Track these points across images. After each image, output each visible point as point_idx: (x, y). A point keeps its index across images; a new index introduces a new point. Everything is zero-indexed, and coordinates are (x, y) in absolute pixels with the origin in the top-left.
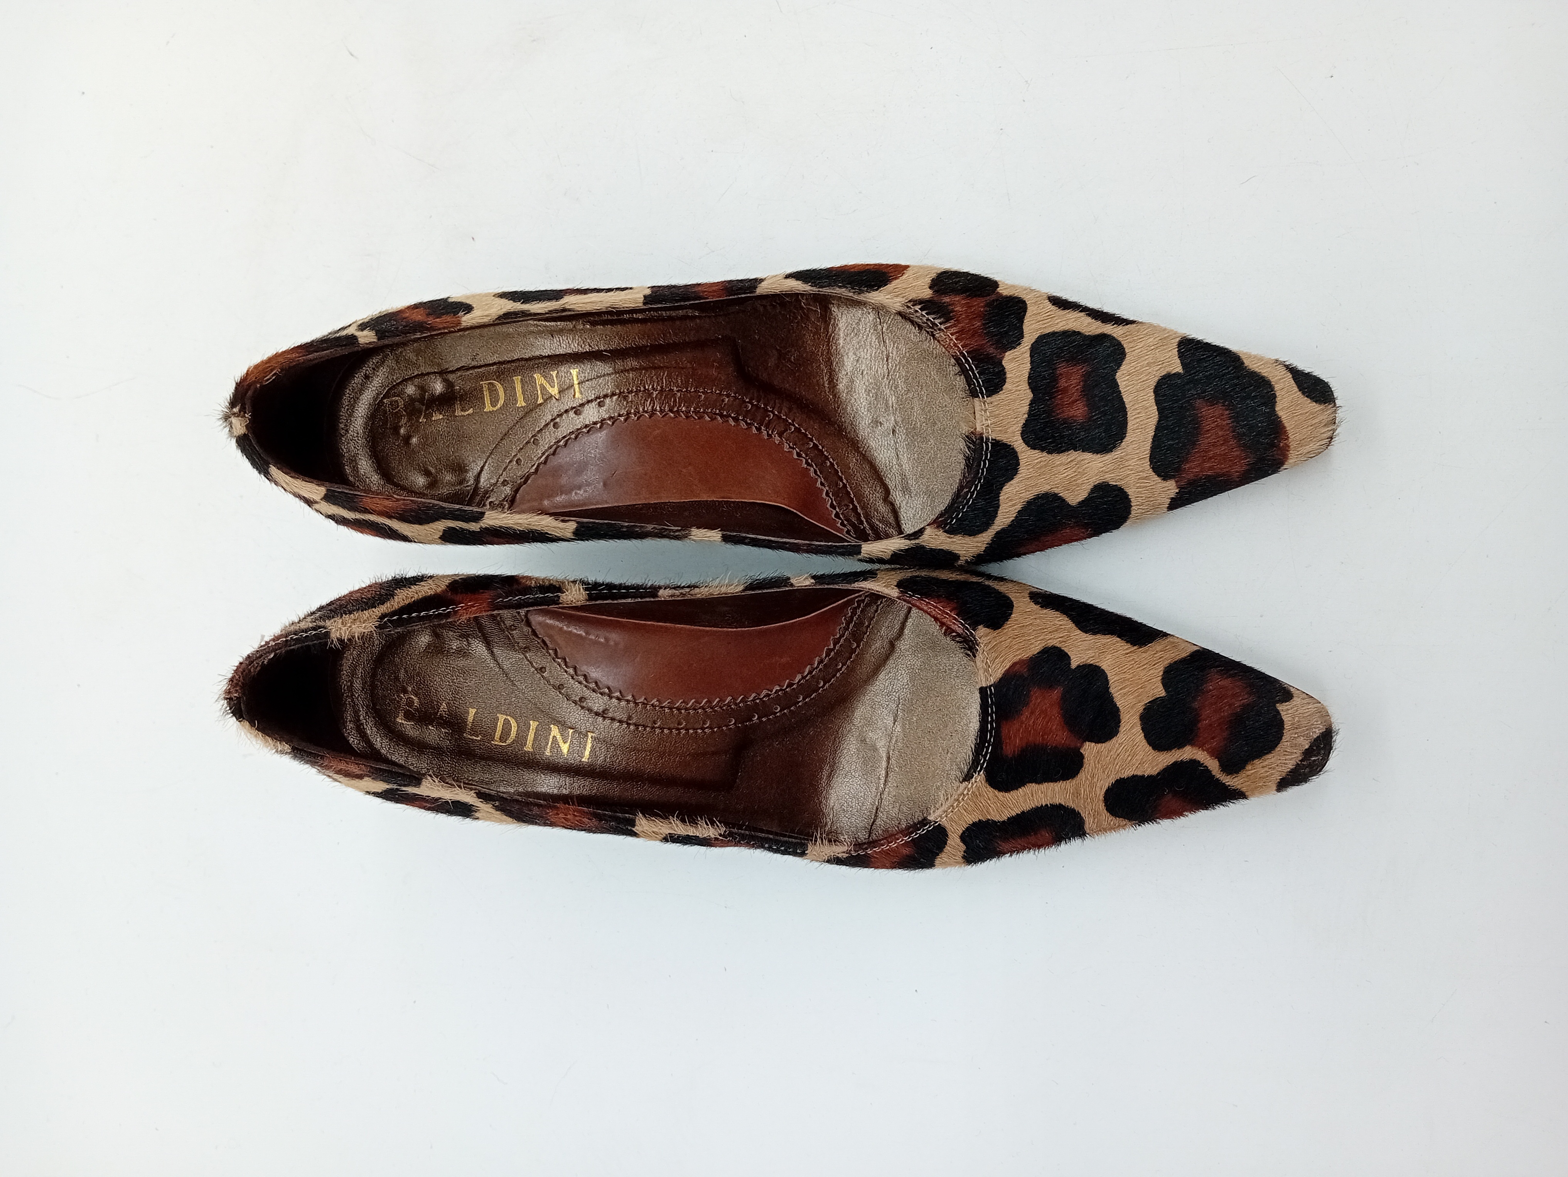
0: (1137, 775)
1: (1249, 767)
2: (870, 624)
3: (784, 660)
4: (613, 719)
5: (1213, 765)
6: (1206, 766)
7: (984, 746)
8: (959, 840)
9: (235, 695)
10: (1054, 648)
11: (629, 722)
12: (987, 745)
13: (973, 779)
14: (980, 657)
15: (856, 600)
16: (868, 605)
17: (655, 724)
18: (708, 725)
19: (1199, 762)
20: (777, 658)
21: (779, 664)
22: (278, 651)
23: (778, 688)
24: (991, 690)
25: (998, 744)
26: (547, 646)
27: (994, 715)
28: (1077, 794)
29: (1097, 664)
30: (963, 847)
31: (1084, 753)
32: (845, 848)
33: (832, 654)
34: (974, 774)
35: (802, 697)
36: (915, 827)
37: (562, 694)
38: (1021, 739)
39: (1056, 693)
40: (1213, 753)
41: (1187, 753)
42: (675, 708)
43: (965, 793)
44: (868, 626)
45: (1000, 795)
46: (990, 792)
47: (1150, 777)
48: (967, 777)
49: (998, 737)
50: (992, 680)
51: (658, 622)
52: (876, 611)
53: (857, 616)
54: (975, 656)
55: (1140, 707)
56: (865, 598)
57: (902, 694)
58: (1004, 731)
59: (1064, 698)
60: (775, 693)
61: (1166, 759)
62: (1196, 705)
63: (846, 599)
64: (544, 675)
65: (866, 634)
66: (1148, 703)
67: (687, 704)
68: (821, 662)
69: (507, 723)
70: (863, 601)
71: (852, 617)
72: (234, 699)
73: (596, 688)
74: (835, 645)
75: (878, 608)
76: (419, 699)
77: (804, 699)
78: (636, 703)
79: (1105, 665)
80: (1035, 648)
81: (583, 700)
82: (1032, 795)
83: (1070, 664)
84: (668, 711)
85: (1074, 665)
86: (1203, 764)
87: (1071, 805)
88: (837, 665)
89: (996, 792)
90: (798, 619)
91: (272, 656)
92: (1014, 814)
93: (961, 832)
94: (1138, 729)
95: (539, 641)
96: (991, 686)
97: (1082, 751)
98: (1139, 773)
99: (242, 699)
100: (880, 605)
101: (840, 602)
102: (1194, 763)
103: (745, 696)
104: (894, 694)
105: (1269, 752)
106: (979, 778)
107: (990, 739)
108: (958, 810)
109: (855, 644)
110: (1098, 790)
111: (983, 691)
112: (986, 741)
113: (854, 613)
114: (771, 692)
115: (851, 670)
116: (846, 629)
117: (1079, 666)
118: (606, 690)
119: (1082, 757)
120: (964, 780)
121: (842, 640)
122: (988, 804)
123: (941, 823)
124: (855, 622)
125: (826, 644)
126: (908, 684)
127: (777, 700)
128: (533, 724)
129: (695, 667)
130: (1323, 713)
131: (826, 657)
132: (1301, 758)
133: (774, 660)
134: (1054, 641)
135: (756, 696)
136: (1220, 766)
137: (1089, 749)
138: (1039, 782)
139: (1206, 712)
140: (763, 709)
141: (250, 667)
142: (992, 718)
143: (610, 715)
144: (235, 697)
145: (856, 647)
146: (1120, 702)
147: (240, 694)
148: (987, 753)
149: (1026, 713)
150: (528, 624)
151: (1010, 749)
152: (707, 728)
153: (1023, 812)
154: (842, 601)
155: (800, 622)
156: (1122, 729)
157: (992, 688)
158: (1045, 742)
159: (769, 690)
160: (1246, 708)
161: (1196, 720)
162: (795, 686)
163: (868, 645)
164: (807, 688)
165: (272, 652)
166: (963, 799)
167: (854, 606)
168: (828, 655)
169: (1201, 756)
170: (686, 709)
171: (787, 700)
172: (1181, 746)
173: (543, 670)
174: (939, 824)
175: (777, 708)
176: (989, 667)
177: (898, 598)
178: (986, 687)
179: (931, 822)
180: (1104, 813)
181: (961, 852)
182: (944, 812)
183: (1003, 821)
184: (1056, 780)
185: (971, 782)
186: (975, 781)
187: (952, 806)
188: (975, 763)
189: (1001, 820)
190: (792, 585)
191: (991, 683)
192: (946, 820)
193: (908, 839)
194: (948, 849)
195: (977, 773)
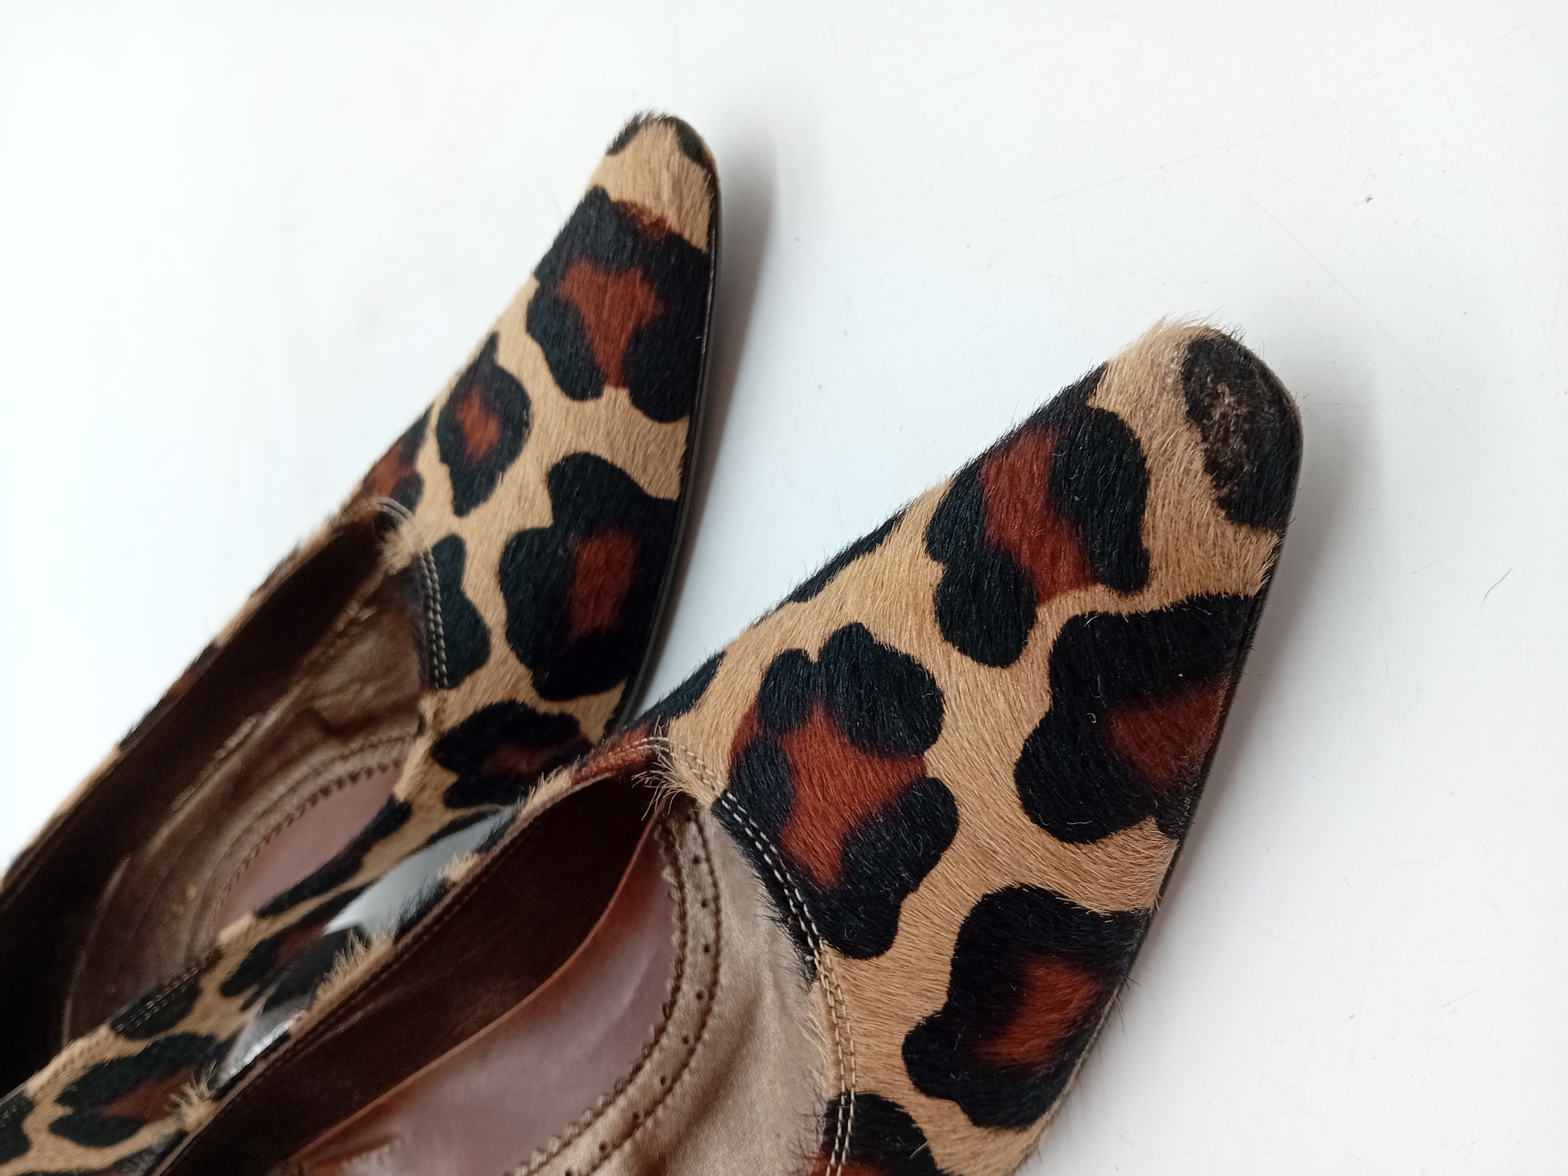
0: (1030, 737)
1: (1148, 542)
5: (1101, 600)
6: (1092, 614)
7: (788, 901)
8: (924, 1097)
10: (777, 661)
12: (789, 892)
13: (821, 968)
14: (681, 766)
19: (1076, 617)
24: (729, 800)
25: (803, 879)
27: (762, 834)
28: (987, 855)
29: (844, 623)
30: (947, 1106)
31: (936, 776)
34: (812, 958)
36: (827, 1129)
38: (827, 837)
39: (818, 721)
40: (1081, 580)
41: (1051, 621)
43: (832, 1003)
45: (884, 960)
46: (866, 969)
47: (1047, 718)
48: (811, 972)
49: (790, 864)
50: (721, 784)
55: (930, 623)
58: (796, 849)
59: (832, 718)
61: (1035, 666)
62: (993, 536)
66: (933, 606)
79: (851, 615)
80: (752, 684)
82: (928, 918)
83: (807, 659)
85: (814, 657)
86: (1086, 614)
87: (999, 882)
89: (877, 961)
92: (945, 978)
93: (907, 1078)
94: (957, 657)
96: (725, 792)
97: (930, 775)
98: (1027, 729)
102: (1074, 625)
105: (1145, 485)
106: (826, 957)
107: (784, 876)
110: (1011, 817)
111: (717, 809)
112: (782, 888)
117: (823, 652)
119: (937, 784)
120: (809, 982)
122: (890, 995)
123: (856, 1089)
130: (1168, 333)
132: (1199, 438)
134: (771, 649)
136: (1110, 588)
137: (936, 761)
138: (913, 887)
142: (761, 841)
146: (903, 644)
148: (799, 906)
149: (803, 790)
151: (825, 866)
153: (954, 963)
156: (941, 681)
157: (730, 796)
158: (862, 809)
161: (1011, 557)
166: (840, 1017)
169: (1071, 604)
172: (1030, 620)
174: (856, 1094)
176: (704, 767)
177: (576, 782)
178: (718, 801)
179: (840, 1100)
180: (1069, 852)
181: (961, 1119)
182: (839, 1065)
183: (946, 1006)
184: (935, 860)
185: (822, 977)
186: (825, 969)
187: (837, 1044)
188: (800, 938)
189: (939, 1006)
190: (454, 884)
191: (722, 790)
192: (856, 1076)
193: (838, 1157)
194: (928, 1130)
195: (816, 953)
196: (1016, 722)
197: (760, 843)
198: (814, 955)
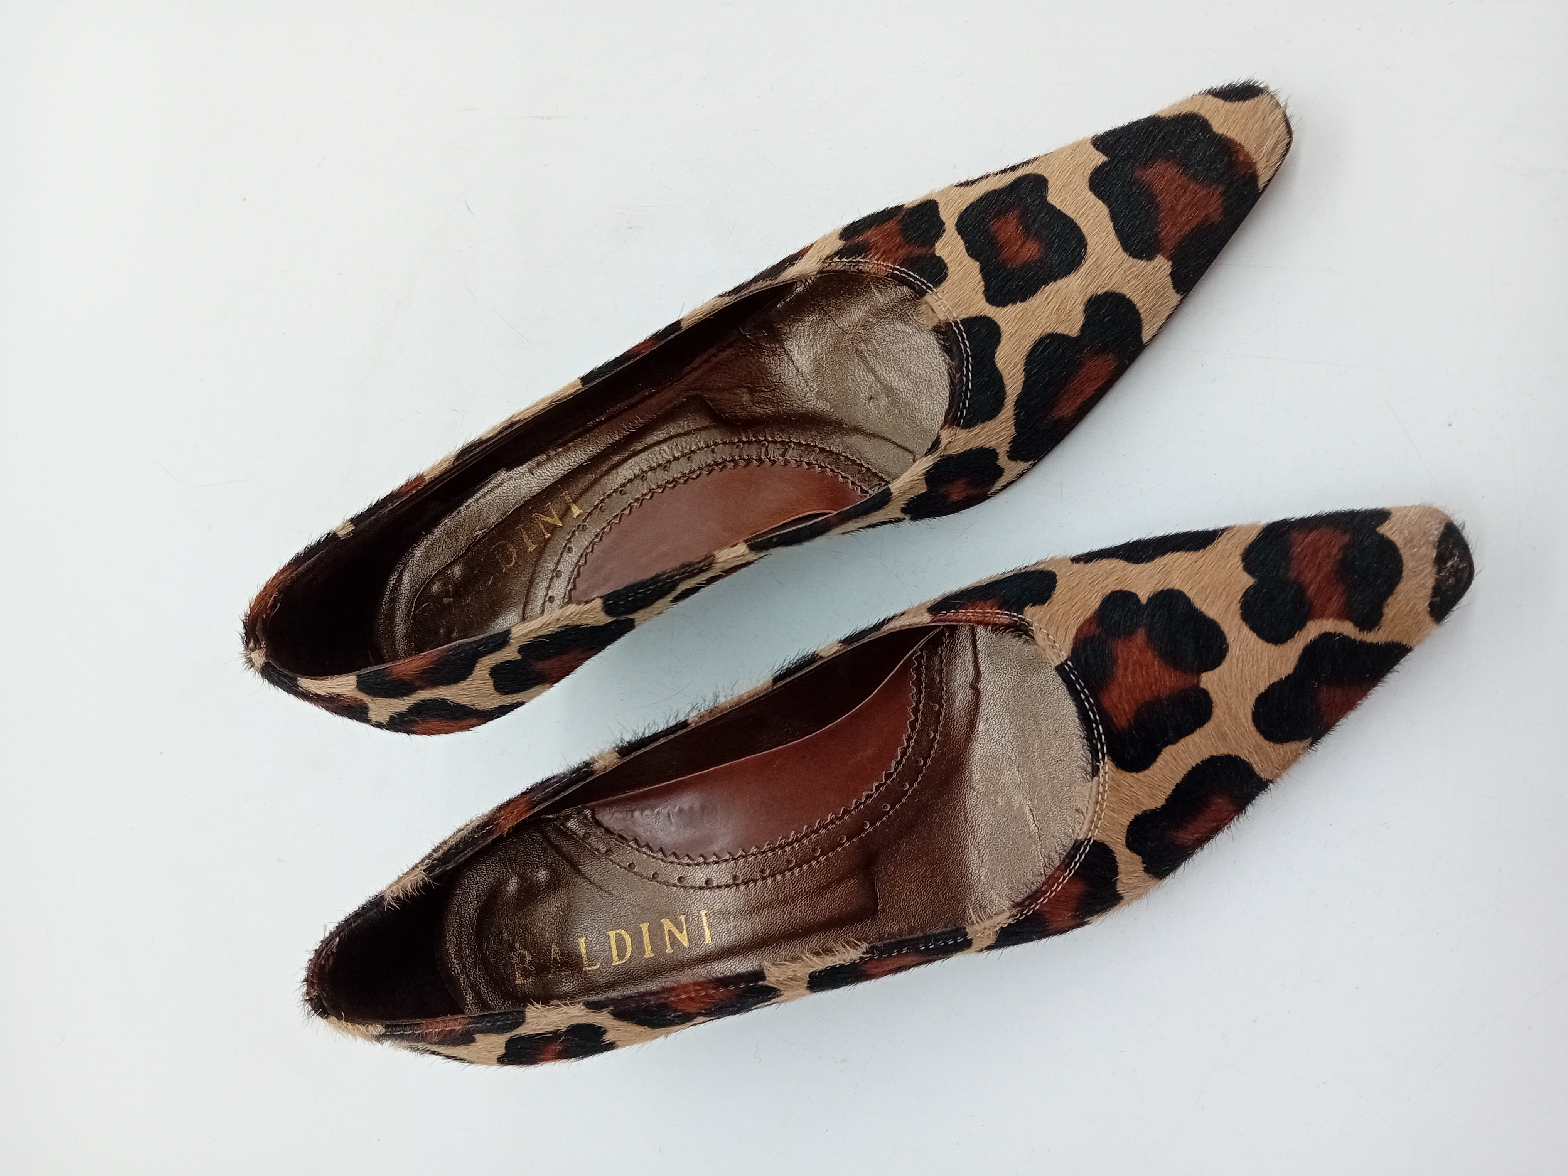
0: (1274, 684)
1: (1386, 610)
2: (942, 679)
3: (870, 752)
4: (719, 887)
5: (1348, 629)
6: (1340, 634)
7: (1092, 730)
8: (1128, 850)
9: (314, 994)
10: (1114, 594)
11: (736, 882)
12: (1094, 725)
13: (1101, 771)
14: (1039, 637)
15: (914, 658)
16: (929, 659)
17: (764, 874)
18: (819, 853)
19: (1330, 633)
20: (861, 753)
21: (867, 758)
22: (342, 934)
23: (877, 784)
24: (1068, 665)
25: (1106, 720)
26: (626, 839)
27: (1086, 690)
28: (1224, 737)
29: (1169, 587)
30: (1137, 858)
31: (1205, 687)
32: (1007, 914)
33: (918, 726)
34: (1098, 764)
35: (907, 784)
36: (1071, 856)
37: (660, 882)
38: (1129, 703)
39: (1140, 636)
40: (1341, 615)
41: (1313, 630)
42: (777, 848)
43: (1101, 790)
44: (941, 681)
45: (1140, 775)
46: (1127, 778)
47: (1288, 677)
48: (1095, 771)
49: (1101, 711)
50: (1065, 655)
51: (720, 765)
52: (942, 662)
53: (924, 676)
54: (1033, 638)
55: (1236, 607)
56: (922, 653)
57: (1011, 735)
58: (1107, 703)
59: (1150, 638)
60: (877, 790)
61: (1293, 650)
62: (1292, 574)
63: (902, 662)
64: (635, 870)
65: (943, 689)
66: (1241, 599)
67: (788, 839)
68: (909, 738)
69: (620, 939)
70: (921, 656)
71: (919, 679)
72: (314, 998)
73: (689, 861)
74: (915, 714)
75: (941, 658)
76: (530, 953)
77: (911, 786)
78: (735, 859)
79: (1176, 583)
80: (1095, 603)
81: (682, 880)
82: (1175, 759)
83: (1139, 600)
84: (771, 853)
85: (1144, 600)
86: (1335, 633)
87: (1223, 751)
88: (928, 735)
89: (1134, 774)
90: (862, 703)
91: (337, 940)
92: (1169, 792)
93: (1124, 839)
94: (1246, 630)
95: (615, 837)
96: (1066, 660)
97: (1202, 686)
98: (1274, 679)
99: (322, 996)
100: (942, 653)
101: (897, 667)
102: (1326, 637)
103: (846, 806)
104: (1003, 739)
105: (1398, 583)
106: (1107, 766)
107: (1095, 717)
108: (1105, 814)
109: (938, 706)
110: (1243, 720)
111: (1060, 669)
112: (1091, 722)
113: (919, 675)
114: (872, 791)
115: (946, 735)
116: (919, 692)
117: (1150, 599)
118: (701, 860)
119: (1206, 693)
120: (1092, 776)
121: (921, 707)
122: (1135, 793)
123: (1095, 838)
124: (925, 683)
125: (906, 717)
126: (1012, 722)
127: (882, 798)
128: (645, 927)
129: (779, 797)
130: (1433, 512)
131: (912, 731)
132: (1436, 569)
133: (858, 757)
134: (1111, 586)
135: (857, 802)
136: (1355, 625)
137: (1209, 680)
138: (1174, 741)
139: (1309, 575)
140: (873, 813)
141: (319, 961)
142: (1085, 694)
143: (715, 884)
144: (315, 996)
145: (940, 709)
146: (1211, 611)
147: (319, 992)
148: (1099, 735)
149: (1120, 672)
150: (599, 824)
151: (1123, 718)
152: (820, 856)
153: (1177, 785)
154: (899, 665)
155: (867, 706)
156: (1230, 640)
157: (1069, 663)
158: (1155, 693)
159: (868, 790)
160: (1345, 548)
161: (1301, 590)
162: (894, 776)
163: (951, 700)
164: (910, 772)
165: (336, 937)
166: (1102, 799)
167: (915, 666)
168: (913, 728)
169: (1328, 625)
170: (789, 844)
171: (893, 795)
172: (1301, 626)
173: (632, 866)
174: (1094, 841)
175: (887, 806)
176: (1054, 642)
177: (932, 622)
178: (1062, 664)
179: (1084, 842)
180: (1267, 746)
181: (1140, 867)
182: (1092, 823)
183: (1163, 806)
184: (1191, 731)
185: (1101, 775)
186: (1104, 772)
187: (1096, 812)
188: (1094, 751)
189: (1159, 806)
190: (821, 658)
191: (1065, 659)
192: (1098, 832)
193: (1070, 873)
194: (1121, 867)
195: (1101, 762)
196: (1270, 675)
197: (1084, 695)
198: (1100, 763)
